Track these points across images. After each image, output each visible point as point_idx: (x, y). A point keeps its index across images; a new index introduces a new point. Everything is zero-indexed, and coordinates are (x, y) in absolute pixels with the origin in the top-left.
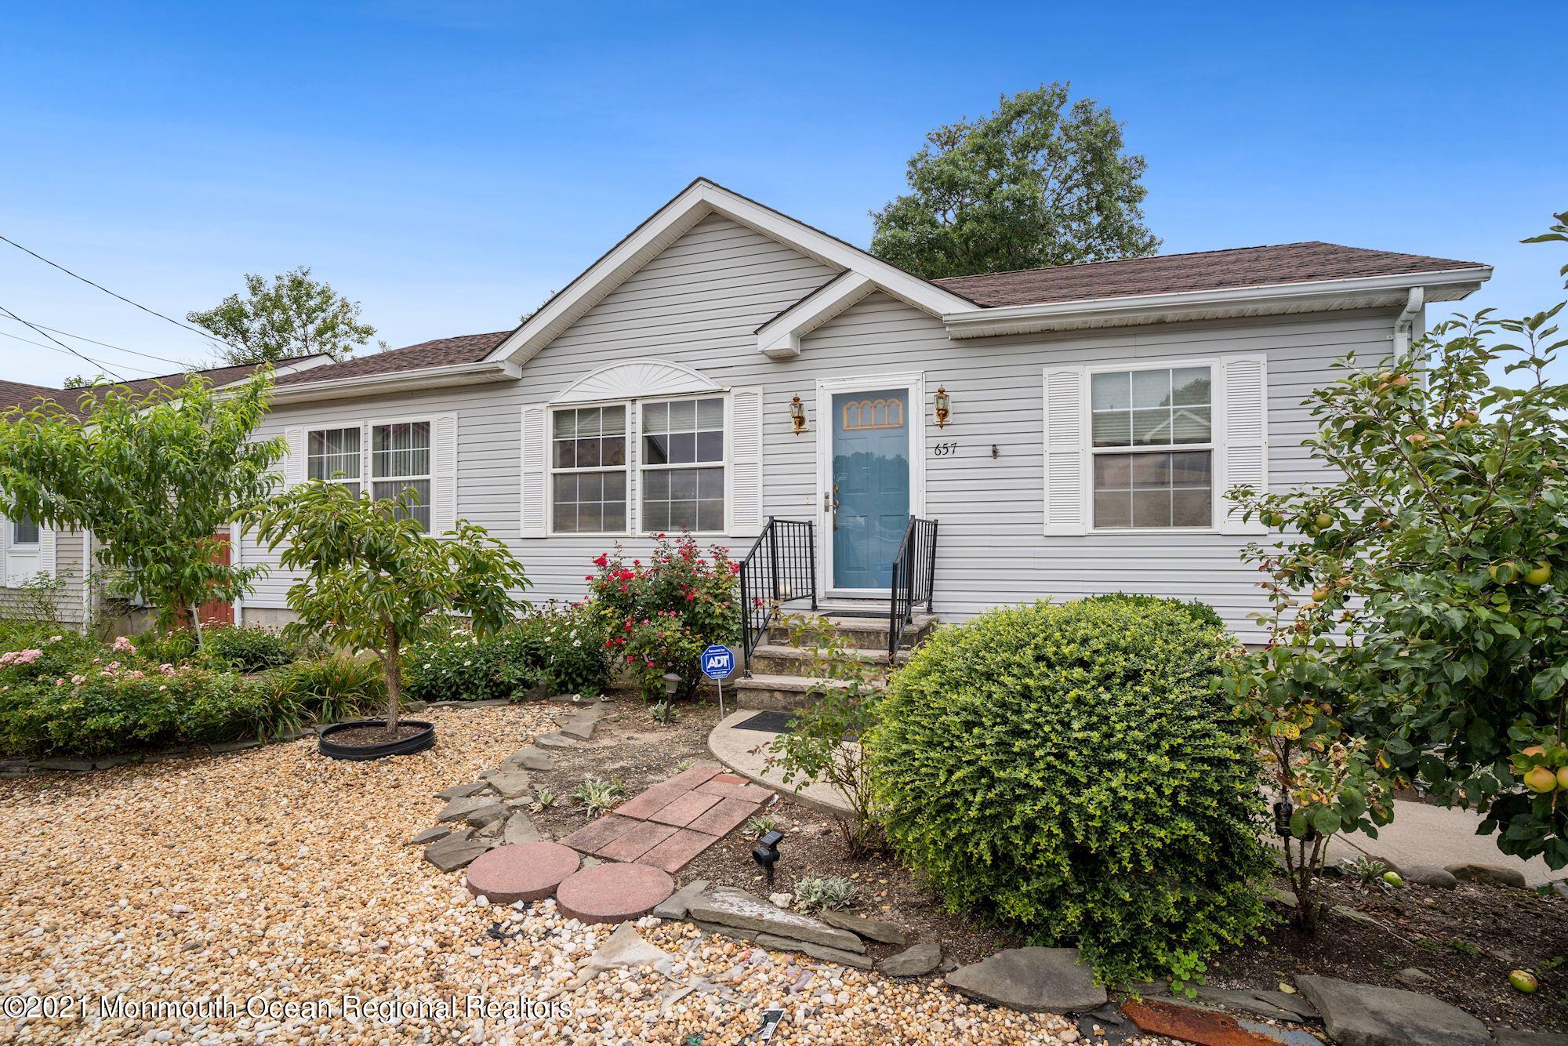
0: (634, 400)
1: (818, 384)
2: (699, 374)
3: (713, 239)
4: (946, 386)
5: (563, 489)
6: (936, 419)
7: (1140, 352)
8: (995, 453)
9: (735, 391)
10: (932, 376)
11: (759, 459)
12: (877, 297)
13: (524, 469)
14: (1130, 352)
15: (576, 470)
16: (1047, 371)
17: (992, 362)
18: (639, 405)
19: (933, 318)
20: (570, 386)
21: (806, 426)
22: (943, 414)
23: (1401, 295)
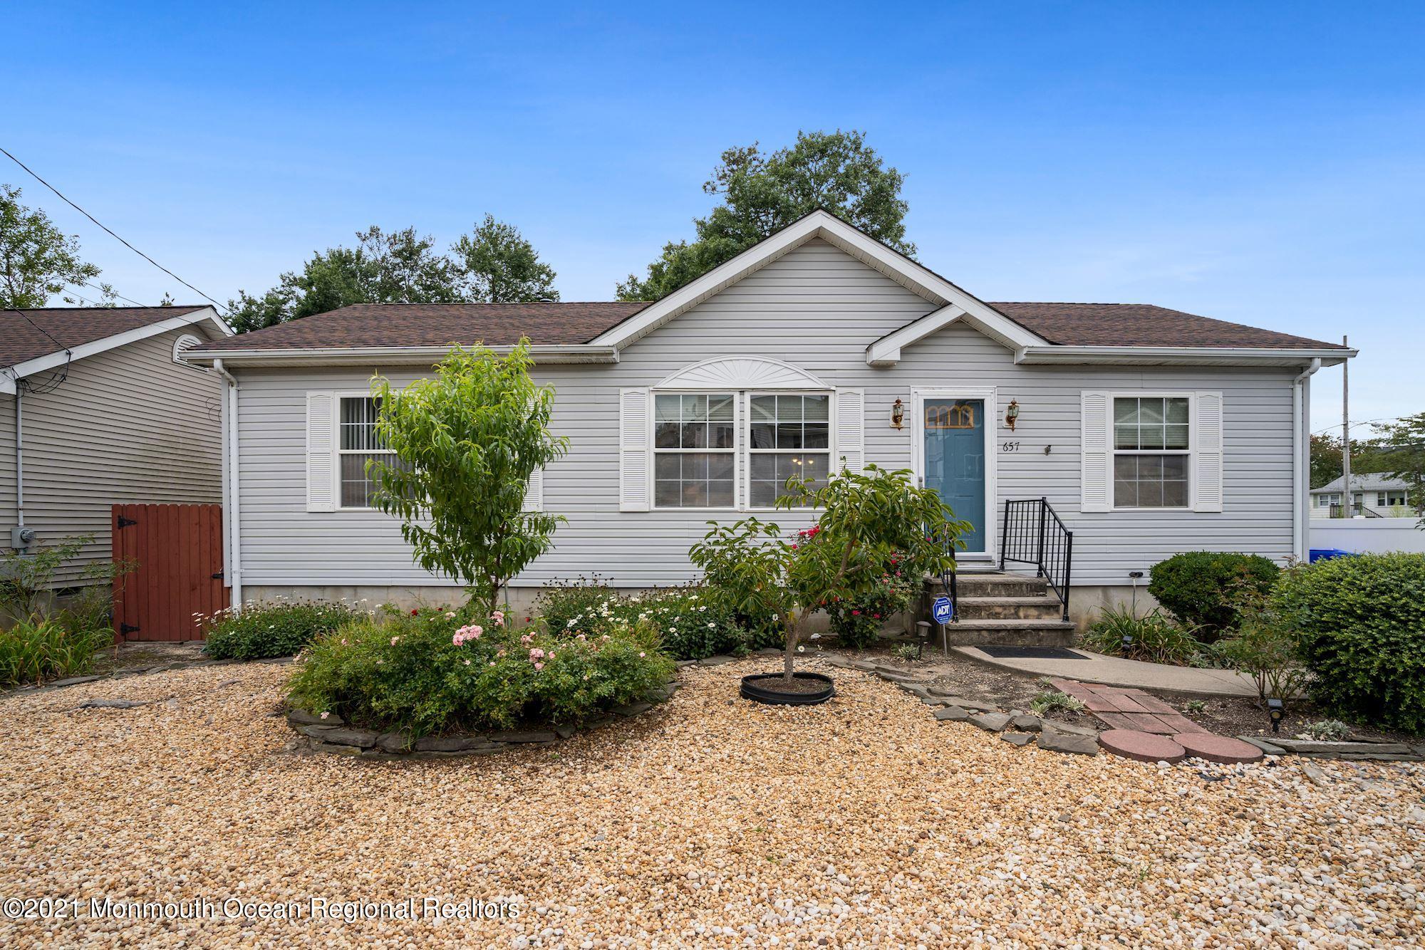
0: (742, 392)
1: (913, 391)
2: (807, 374)
3: (818, 257)
4: (1017, 399)
5: (664, 468)
6: (1005, 423)
7: (1146, 384)
8: (1048, 451)
9: (839, 390)
10: (1004, 391)
11: (861, 448)
12: (960, 325)
13: (623, 447)
14: (1138, 384)
15: (681, 450)
16: (1084, 393)
17: (1046, 383)
18: (747, 396)
19: (1008, 349)
20: (677, 374)
21: (903, 423)
22: (1010, 420)
23: (1305, 361)
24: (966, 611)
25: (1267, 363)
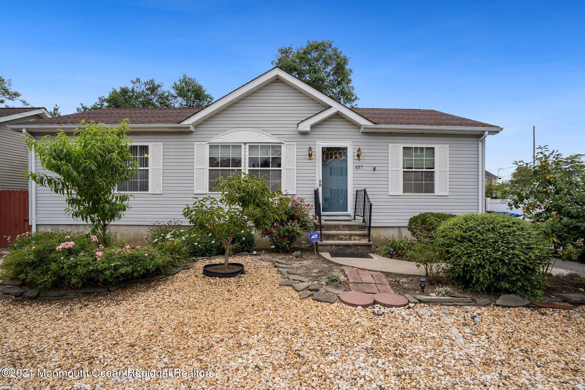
0: (245, 144)
1: (317, 143)
2: (272, 136)
3: (277, 87)
4: (361, 147)
5: (212, 175)
6: (356, 157)
7: (416, 141)
8: (374, 169)
9: (286, 143)
10: (356, 144)
11: (295, 167)
12: (337, 116)
13: (195, 167)
14: (414, 141)
15: (220, 168)
16: (390, 145)
17: (374, 141)
18: (247, 145)
19: (358, 126)
20: (218, 136)
21: (313, 157)
22: (358, 156)
23: (482, 132)
24: (328, 237)
25: (467, 133)
